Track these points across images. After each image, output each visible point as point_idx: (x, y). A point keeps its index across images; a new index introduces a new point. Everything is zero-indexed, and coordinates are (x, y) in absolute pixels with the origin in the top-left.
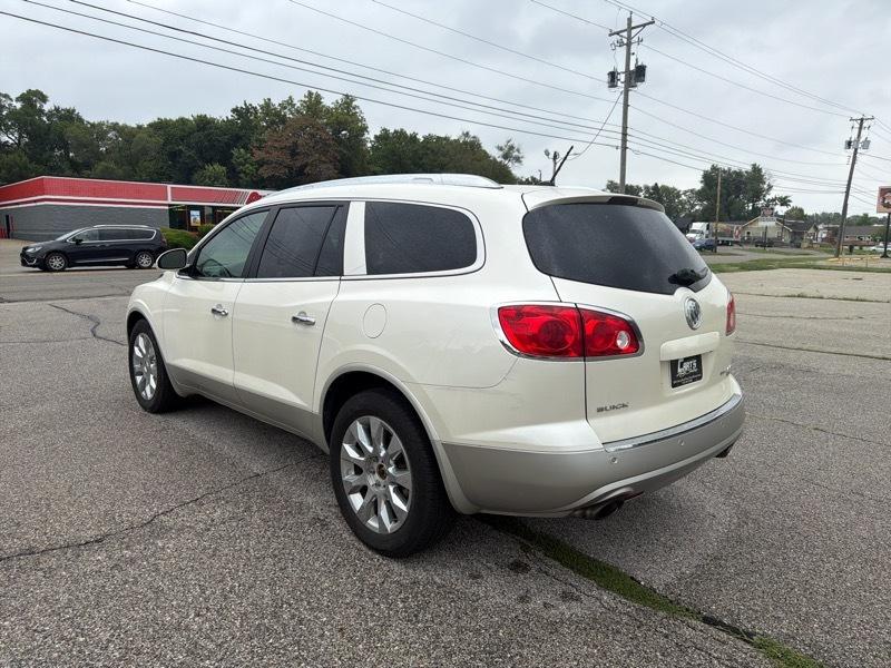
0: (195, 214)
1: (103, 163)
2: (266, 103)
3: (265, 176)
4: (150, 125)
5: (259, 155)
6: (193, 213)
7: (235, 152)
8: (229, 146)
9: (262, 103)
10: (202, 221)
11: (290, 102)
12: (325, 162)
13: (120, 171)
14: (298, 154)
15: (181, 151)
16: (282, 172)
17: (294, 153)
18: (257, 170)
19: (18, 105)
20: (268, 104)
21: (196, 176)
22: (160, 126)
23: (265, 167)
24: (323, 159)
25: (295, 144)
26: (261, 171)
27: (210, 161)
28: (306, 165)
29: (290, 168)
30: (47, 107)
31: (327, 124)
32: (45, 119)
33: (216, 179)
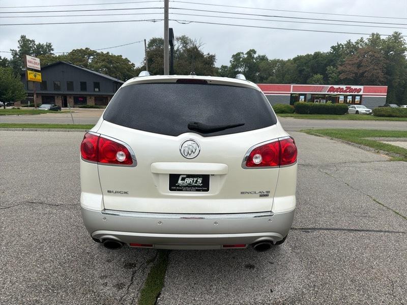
0: (302, 97)
1: (271, 77)
2: (348, 42)
3: (342, 78)
4: (294, 59)
5: (340, 68)
6: (301, 97)
7: (328, 68)
8: (326, 65)
9: (346, 43)
10: (305, 101)
11: (362, 40)
12: (376, 70)
13: (277, 80)
14: (362, 66)
15: (304, 69)
16: (351, 76)
17: (359, 66)
18: (338, 76)
19: (246, 56)
20: (349, 42)
21: (308, 81)
22: (298, 59)
23: (343, 74)
24: (376, 68)
25: (361, 61)
26: (340, 76)
27: (316, 73)
28: (366, 71)
29: (356, 74)
30: (256, 56)
31: (381, 49)
32: (254, 60)
33: (318, 81)
